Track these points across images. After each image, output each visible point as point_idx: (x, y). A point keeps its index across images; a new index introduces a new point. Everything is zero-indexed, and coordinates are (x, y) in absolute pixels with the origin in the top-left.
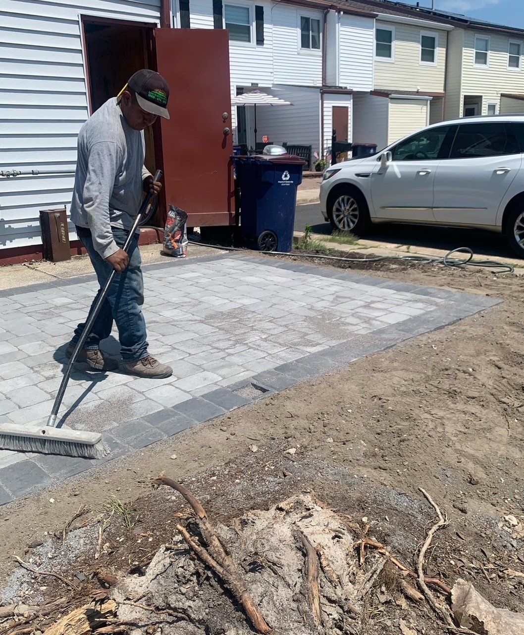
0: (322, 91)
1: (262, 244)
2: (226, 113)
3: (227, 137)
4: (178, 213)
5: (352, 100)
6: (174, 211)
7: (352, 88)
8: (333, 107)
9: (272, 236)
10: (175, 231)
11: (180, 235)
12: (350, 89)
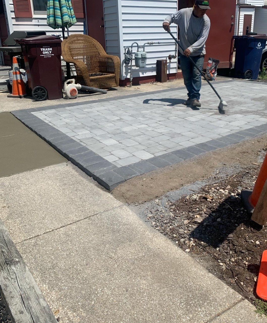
0: (239, 7)
1: (246, 76)
2: (233, 16)
3: (232, 27)
4: (214, 61)
5: (254, 11)
6: (211, 60)
7: (253, 5)
8: (244, 15)
9: (250, 72)
10: (213, 69)
11: (214, 71)
12: (252, 5)
